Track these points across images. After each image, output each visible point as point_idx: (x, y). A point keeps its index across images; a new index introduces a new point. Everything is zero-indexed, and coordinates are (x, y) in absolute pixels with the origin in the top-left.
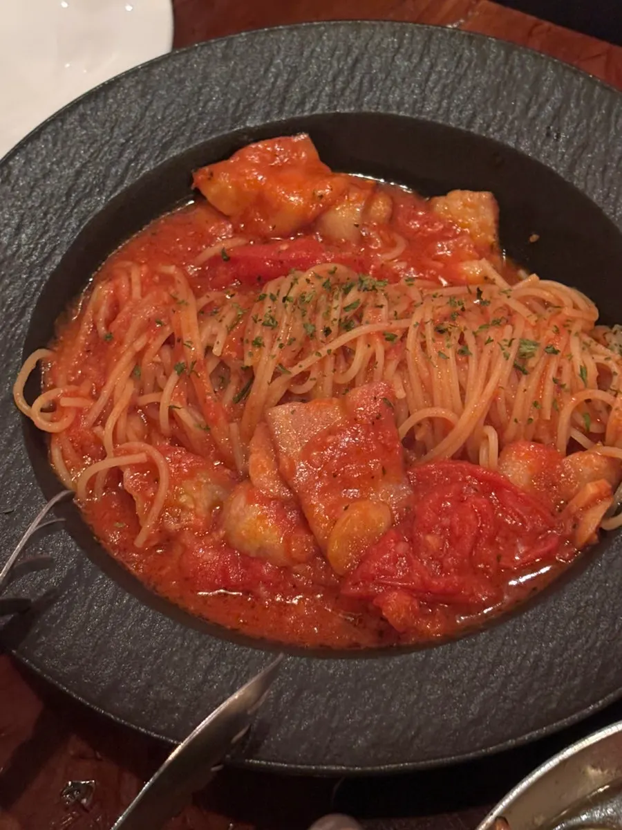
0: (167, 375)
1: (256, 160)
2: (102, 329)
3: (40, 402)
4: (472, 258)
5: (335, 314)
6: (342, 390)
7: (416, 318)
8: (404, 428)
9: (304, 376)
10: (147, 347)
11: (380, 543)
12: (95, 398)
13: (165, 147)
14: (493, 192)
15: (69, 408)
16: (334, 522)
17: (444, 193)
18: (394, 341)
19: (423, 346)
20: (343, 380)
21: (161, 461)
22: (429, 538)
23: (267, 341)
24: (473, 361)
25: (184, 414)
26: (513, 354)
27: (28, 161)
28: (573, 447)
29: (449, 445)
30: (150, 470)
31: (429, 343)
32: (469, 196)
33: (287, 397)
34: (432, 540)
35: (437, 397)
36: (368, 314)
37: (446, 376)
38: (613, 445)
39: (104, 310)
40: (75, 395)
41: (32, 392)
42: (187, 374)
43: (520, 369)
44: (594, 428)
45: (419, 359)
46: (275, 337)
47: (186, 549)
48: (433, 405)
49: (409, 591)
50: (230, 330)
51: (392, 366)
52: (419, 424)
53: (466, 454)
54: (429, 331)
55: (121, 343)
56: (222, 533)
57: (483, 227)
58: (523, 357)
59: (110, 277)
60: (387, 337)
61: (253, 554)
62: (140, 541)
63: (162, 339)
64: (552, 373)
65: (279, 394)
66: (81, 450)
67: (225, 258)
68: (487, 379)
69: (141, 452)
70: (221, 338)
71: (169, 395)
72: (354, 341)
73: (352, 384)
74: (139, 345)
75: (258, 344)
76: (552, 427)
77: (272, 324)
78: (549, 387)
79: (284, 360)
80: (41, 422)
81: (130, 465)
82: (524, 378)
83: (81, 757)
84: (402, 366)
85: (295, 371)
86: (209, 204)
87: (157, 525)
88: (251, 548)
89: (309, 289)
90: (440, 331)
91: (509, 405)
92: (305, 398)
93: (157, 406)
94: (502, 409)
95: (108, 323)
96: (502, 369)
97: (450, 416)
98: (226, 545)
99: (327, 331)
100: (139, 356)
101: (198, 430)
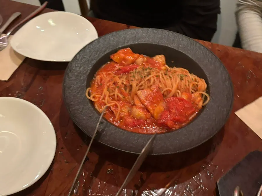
0: (115, 89)
1: (121, 52)
2: (99, 83)
3: (92, 96)
4: (162, 66)
5: (146, 74)
6: (149, 87)
7: (161, 72)
8: (162, 92)
9: (142, 86)
10: (110, 85)
11: (163, 113)
12: (101, 95)
13: (105, 51)
14: (164, 55)
15: (97, 97)
16: (154, 110)
17: (154, 56)
18: (158, 77)
19: (163, 77)
20: (149, 85)
21: (118, 104)
22: (173, 110)
23: (134, 80)
24: (173, 79)
25: (120, 95)
26: (179, 76)
27: (80, 55)
28: (192, 93)
29: (171, 94)
30: (116, 106)
31: (164, 76)
32: (160, 56)
33: (139, 90)
34: (173, 111)
35: (167, 86)
36: (152, 73)
37: (168, 82)
38: (199, 91)
39: (99, 80)
40: (98, 94)
41: (89, 95)
42: (119, 88)
43: (181, 79)
44: (195, 89)
45: (163, 80)
46: (135, 79)
47: (125, 120)
48: (167, 87)
49: (171, 120)
50: (126, 79)
51: (158, 81)
52: (165, 92)
53: (174, 96)
54: (163, 75)
55: (104, 85)
56: (132, 115)
57: (163, 61)
58: (181, 77)
59: (99, 75)
60: (156, 76)
61: (139, 119)
62: (116, 119)
63: (112, 83)
64: (187, 79)
65: (137, 89)
66: (101, 105)
67: (119, 69)
68: (176, 82)
69: (114, 103)
70: (125, 80)
71: (116, 92)
72: (150, 78)
73: (151, 86)
74: (108, 85)
75: (132, 80)
76: (188, 89)
77: (134, 77)
78: (187, 82)
79: (138, 83)
80: (93, 100)
81: (112, 105)
82: (182, 80)
83: (109, 165)
84: (160, 81)
85: (140, 84)
86: (114, 61)
87: (119, 116)
88: (138, 117)
89: (140, 70)
90: (165, 74)
91: (181, 86)
92: (143, 89)
93: (114, 95)
94: (179, 87)
95: (100, 82)
96: (178, 80)
97: (170, 89)
98: (133, 118)
99: (145, 77)
100: (108, 87)
101: (123, 98)
